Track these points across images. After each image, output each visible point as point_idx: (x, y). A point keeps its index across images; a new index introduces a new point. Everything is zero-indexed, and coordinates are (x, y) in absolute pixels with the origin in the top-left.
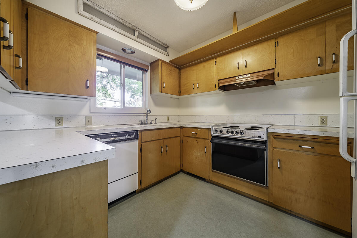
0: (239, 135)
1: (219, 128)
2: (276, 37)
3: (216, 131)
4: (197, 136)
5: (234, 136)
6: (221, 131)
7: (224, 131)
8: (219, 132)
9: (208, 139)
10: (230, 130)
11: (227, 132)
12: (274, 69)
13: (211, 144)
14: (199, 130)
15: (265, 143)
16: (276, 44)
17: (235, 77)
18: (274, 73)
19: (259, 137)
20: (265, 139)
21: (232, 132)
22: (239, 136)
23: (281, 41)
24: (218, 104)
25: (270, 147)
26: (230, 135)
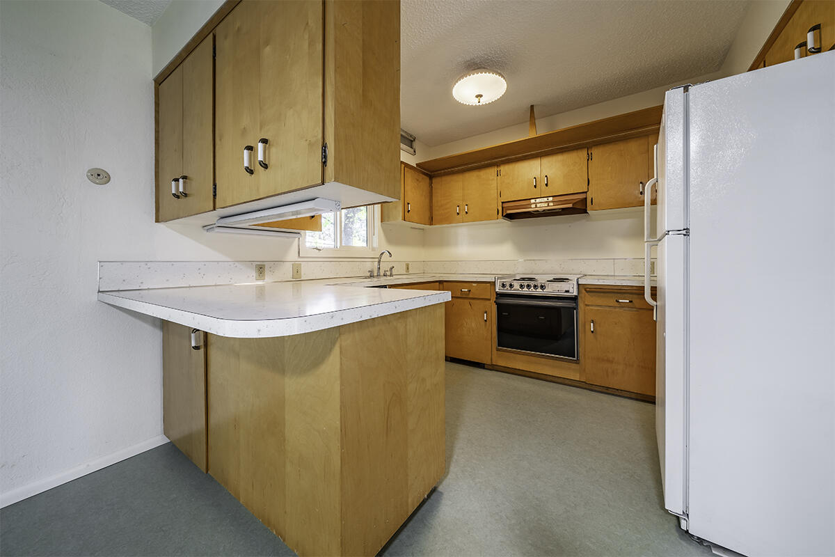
0: (539, 290)
1: (507, 281)
2: (588, 147)
3: (503, 285)
4: (471, 296)
5: (532, 291)
6: (511, 286)
7: (516, 285)
8: (508, 287)
9: (490, 300)
10: (526, 283)
11: (522, 286)
12: (586, 192)
13: (495, 307)
14: (474, 285)
15: (575, 299)
16: (590, 158)
17: (530, 199)
18: (586, 198)
19: (567, 291)
20: (575, 293)
21: (528, 286)
22: (539, 292)
23: (596, 152)
24: (500, 241)
25: (581, 305)
26: (525, 291)
